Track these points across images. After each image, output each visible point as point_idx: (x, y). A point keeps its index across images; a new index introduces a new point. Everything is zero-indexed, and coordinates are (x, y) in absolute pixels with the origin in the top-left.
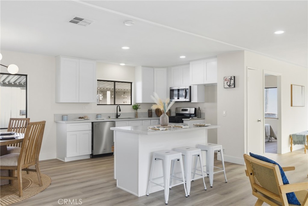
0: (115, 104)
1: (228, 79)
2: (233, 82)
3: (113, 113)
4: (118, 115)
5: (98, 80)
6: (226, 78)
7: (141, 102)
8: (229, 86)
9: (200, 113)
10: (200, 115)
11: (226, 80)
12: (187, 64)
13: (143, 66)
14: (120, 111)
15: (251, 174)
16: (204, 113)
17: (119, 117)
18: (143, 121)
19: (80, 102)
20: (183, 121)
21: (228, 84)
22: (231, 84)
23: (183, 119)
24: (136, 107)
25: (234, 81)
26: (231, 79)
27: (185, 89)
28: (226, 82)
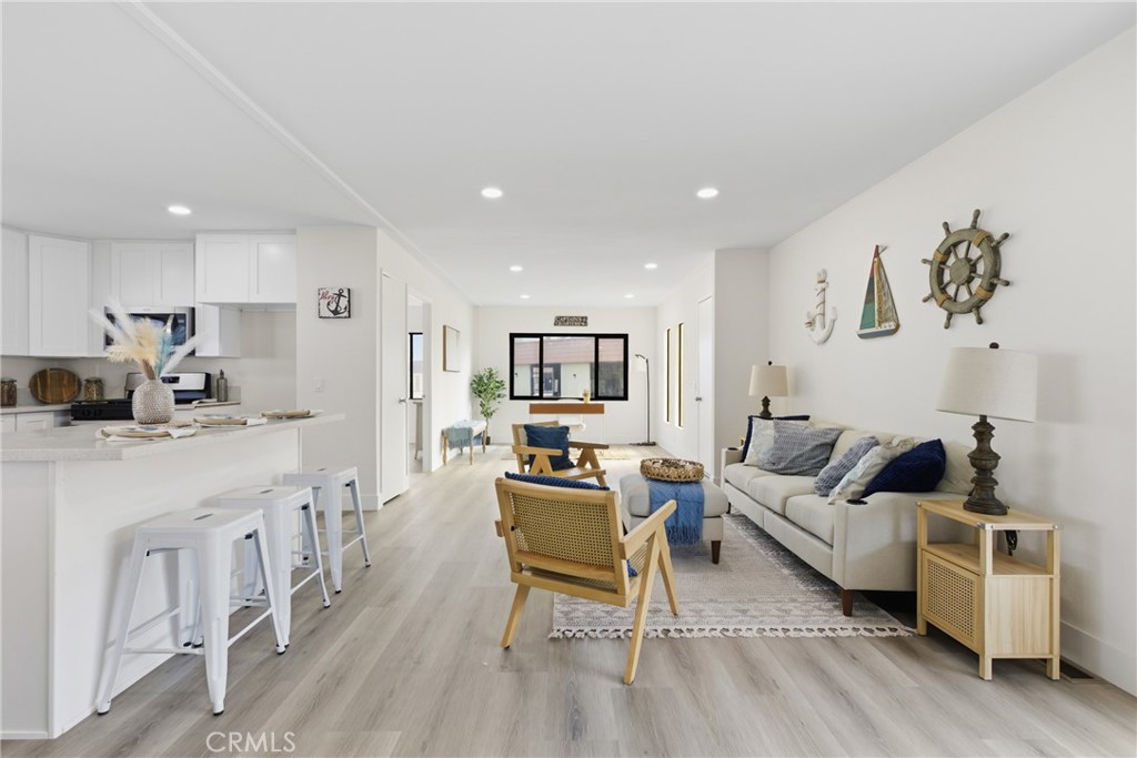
1: (330, 294)
2: (347, 303)
6: (325, 291)
8: (335, 312)
9: (226, 387)
10: (226, 392)
11: (324, 297)
12: (185, 239)
15: (513, 529)
16: (239, 388)
21: (333, 307)
22: (338, 309)
25: (349, 301)
26: (340, 295)
27: (175, 315)
28: (324, 303)
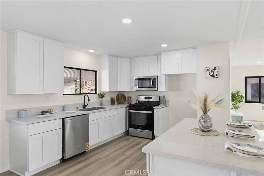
0: (80, 94)
1: (210, 69)
2: (217, 72)
3: (80, 103)
4: (86, 105)
5: (65, 67)
6: (208, 68)
7: (107, 91)
8: (213, 76)
9: (165, 100)
10: (165, 102)
11: (208, 70)
12: (155, 54)
13: (109, 55)
14: (89, 100)
16: (169, 101)
17: (86, 107)
18: (113, 110)
19: (44, 93)
20: (153, 109)
21: (212, 74)
22: (214, 75)
23: (154, 108)
24: (101, 96)
26: (214, 69)
27: (153, 78)
28: (208, 72)
